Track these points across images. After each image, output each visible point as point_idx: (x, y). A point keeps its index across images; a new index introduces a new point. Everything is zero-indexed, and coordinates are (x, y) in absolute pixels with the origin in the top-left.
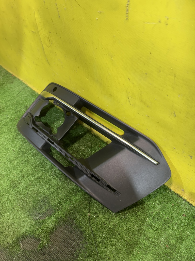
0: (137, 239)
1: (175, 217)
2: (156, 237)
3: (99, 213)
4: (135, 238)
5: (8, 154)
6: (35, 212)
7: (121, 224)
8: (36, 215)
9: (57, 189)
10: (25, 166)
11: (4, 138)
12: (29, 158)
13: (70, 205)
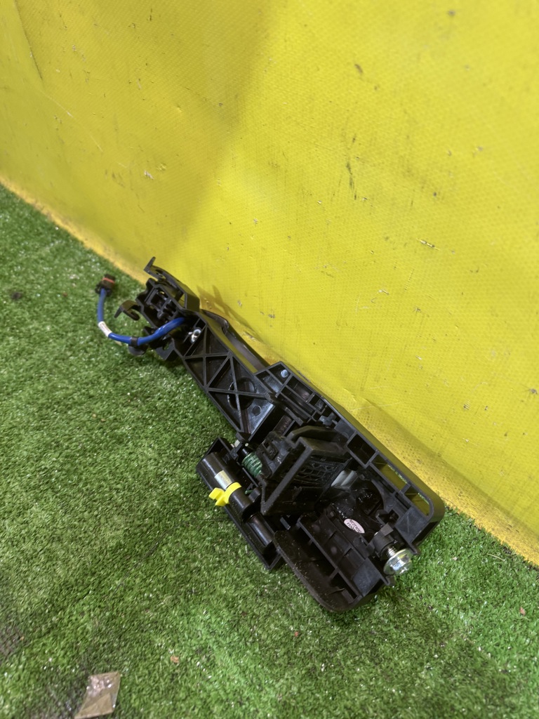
3: (219, 647)
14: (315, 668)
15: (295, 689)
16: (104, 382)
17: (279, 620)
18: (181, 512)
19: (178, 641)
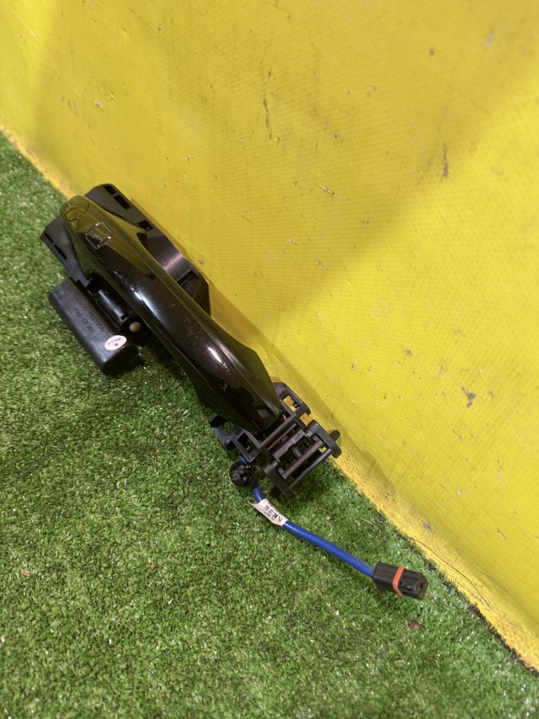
15: (137, 616)
16: (27, 307)
17: (139, 551)
18: (69, 439)
19: (34, 556)
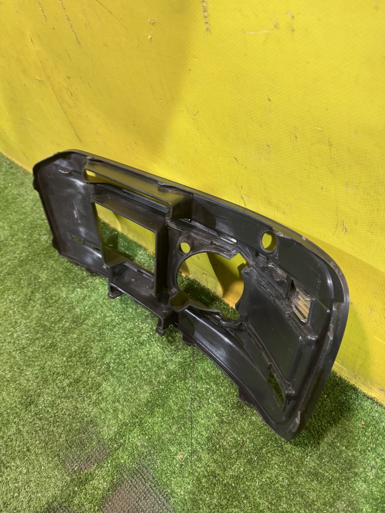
0: (285, 506)
1: (369, 451)
2: (329, 500)
3: (203, 450)
4: (282, 504)
5: (15, 335)
6: (71, 456)
7: (250, 475)
8: (73, 462)
9: (114, 402)
10: (49, 357)
11: (8, 301)
12: (56, 340)
13: (142, 436)
14: (252, 459)
15: (242, 469)
17: (232, 435)
19: (182, 449)
